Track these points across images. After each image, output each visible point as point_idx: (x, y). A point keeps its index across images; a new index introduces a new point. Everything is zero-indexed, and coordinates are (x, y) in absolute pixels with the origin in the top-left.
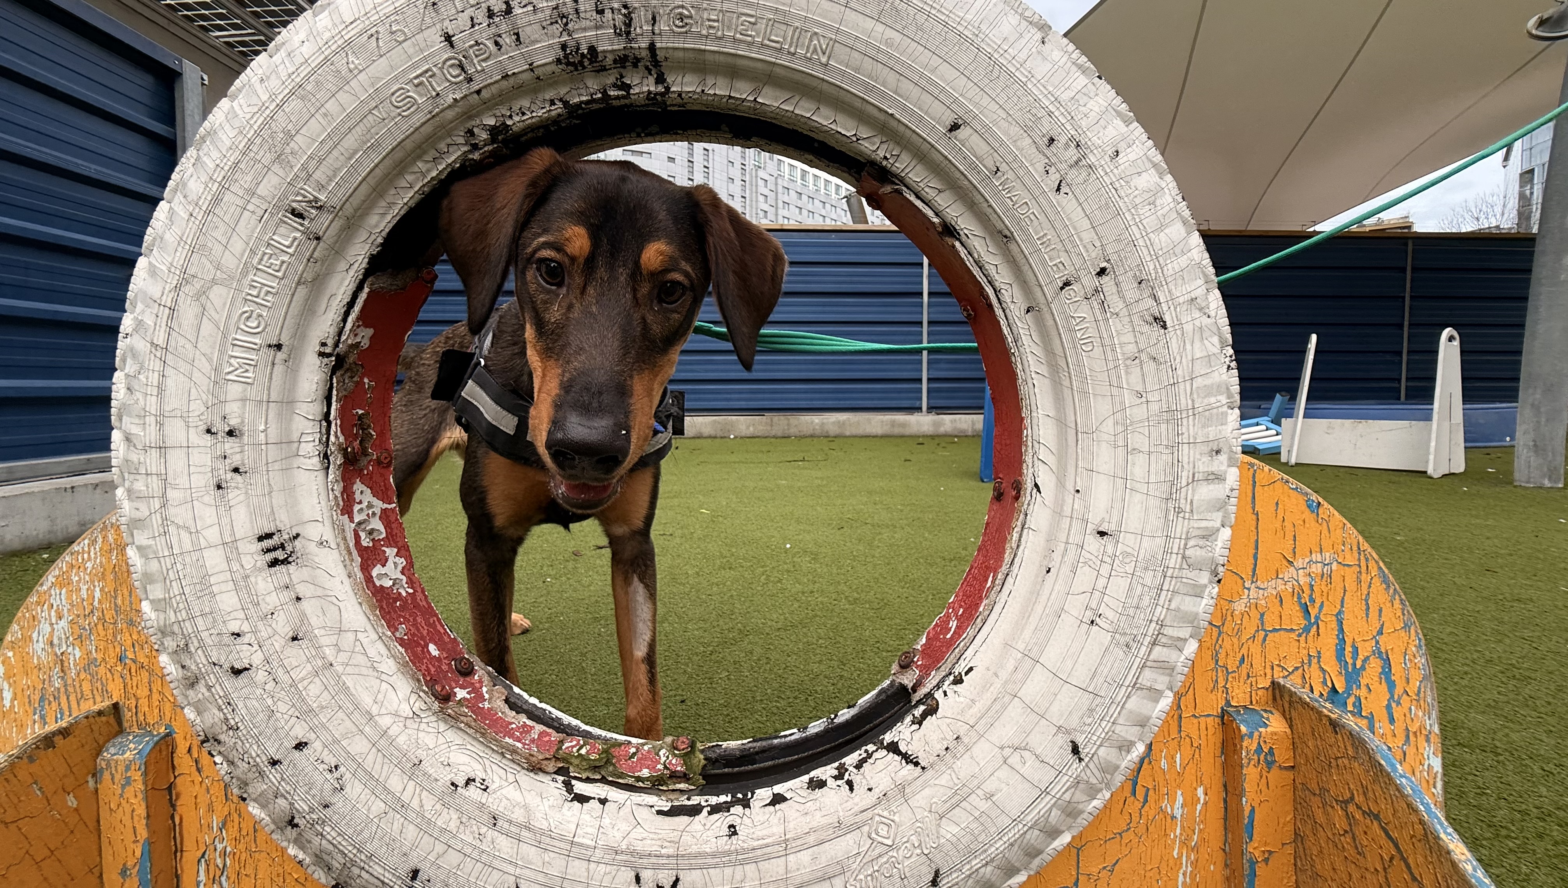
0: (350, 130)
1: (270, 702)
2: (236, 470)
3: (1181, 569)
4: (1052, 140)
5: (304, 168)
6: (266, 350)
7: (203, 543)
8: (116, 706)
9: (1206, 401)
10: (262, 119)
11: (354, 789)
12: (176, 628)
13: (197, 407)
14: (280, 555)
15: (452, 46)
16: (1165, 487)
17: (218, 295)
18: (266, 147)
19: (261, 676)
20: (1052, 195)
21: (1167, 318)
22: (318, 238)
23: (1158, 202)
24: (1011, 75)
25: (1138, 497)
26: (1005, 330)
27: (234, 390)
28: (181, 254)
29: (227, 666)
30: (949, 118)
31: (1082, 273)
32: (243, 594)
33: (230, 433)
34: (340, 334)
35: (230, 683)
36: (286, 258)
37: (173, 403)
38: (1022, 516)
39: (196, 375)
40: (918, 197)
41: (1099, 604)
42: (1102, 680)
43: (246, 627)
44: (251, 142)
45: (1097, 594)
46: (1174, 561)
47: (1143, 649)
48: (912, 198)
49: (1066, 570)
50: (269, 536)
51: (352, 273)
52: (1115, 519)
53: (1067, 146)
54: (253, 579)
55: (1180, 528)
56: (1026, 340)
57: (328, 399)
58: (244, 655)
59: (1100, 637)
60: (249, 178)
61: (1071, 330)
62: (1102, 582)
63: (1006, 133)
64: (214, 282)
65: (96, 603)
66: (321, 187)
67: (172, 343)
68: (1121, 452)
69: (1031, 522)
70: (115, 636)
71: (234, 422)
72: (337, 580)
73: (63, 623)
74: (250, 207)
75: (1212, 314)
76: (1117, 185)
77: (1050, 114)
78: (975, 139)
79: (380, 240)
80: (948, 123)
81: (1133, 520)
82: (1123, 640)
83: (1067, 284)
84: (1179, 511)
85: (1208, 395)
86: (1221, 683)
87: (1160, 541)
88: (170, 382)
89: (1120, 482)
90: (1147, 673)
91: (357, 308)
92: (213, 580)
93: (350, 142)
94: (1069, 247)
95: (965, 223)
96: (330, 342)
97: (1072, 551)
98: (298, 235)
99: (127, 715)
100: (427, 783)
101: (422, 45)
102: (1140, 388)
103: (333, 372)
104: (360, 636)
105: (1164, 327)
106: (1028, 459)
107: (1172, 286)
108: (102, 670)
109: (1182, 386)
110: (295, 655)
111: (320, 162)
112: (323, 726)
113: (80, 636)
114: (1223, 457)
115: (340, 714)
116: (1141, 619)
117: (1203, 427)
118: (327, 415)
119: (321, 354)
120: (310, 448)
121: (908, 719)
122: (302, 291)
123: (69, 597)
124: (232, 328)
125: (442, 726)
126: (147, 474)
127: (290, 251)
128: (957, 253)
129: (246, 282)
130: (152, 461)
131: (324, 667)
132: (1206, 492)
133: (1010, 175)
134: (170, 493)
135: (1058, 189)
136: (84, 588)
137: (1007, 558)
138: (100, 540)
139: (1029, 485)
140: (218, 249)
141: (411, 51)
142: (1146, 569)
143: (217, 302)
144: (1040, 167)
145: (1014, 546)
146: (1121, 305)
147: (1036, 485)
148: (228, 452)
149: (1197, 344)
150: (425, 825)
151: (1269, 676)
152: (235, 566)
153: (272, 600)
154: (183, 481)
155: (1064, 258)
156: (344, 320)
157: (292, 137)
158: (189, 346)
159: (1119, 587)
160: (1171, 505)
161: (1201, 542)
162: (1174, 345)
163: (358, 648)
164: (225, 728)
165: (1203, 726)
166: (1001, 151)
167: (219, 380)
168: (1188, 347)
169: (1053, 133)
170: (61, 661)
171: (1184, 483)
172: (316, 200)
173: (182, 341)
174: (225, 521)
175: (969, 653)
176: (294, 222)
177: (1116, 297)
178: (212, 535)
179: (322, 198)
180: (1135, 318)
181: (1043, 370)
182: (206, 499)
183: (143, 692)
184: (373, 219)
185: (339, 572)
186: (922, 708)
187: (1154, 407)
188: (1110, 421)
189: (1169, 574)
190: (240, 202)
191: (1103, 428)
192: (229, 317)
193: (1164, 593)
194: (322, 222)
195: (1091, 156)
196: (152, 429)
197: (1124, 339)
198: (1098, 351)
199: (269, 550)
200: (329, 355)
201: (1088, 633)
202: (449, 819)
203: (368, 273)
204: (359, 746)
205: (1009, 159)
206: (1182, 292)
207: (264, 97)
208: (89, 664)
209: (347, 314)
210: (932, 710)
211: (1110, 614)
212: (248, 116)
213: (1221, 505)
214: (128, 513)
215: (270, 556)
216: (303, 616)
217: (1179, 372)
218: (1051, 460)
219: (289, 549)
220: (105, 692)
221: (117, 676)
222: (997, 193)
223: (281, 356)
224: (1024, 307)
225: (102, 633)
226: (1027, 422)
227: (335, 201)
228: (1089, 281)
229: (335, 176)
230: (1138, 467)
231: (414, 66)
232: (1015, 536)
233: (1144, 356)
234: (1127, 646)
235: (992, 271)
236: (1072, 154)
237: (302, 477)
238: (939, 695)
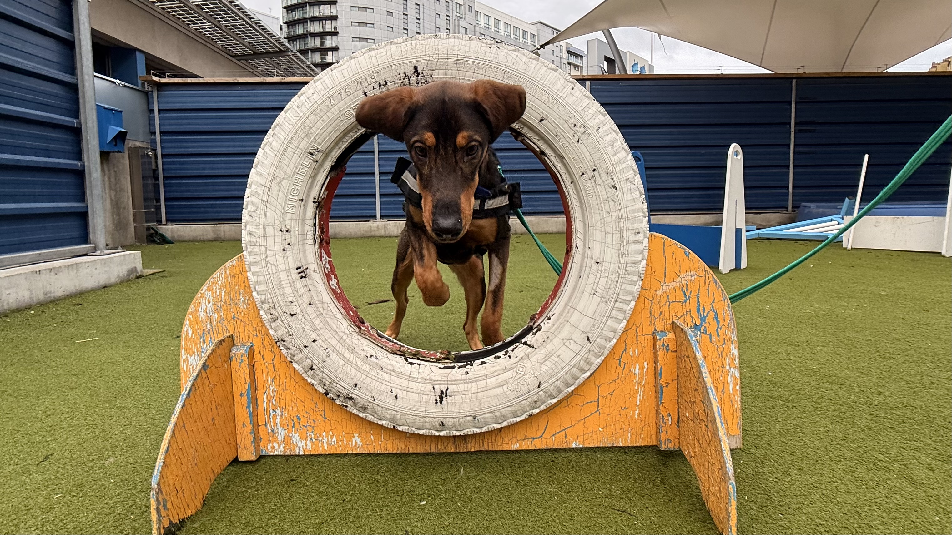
0: (331, 125)
1: (303, 325)
2: (289, 244)
3: (625, 274)
4: (575, 125)
5: (315, 138)
6: (298, 201)
7: (279, 270)
8: (231, 335)
9: (633, 215)
10: (301, 122)
11: (333, 356)
13: (277, 222)
14: (303, 274)
16: (618, 245)
17: (285, 183)
18: (302, 132)
19: (300, 317)
20: (576, 144)
21: (617, 186)
22: (317, 161)
24: (561, 103)
25: (609, 249)
26: (565, 189)
27: (289, 216)
28: (273, 169)
29: (288, 313)
30: (539, 117)
31: (587, 170)
32: (293, 288)
33: (287, 231)
34: (319, 195)
35: (290, 319)
36: (307, 169)
37: (269, 221)
38: (572, 258)
39: (277, 211)
40: (531, 141)
41: (596, 288)
42: (598, 314)
43: (294, 299)
44: (297, 130)
45: (596, 284)
46: (622, 272)
48: (529, 142)
49: (585, 276)
50: (300, 268)
51: (325, 172)
52: (602, 257)
53: (580, 127)
54: (295, 283)
55: (624, 260)
56: (571, 193)
57: (315, 218)
58: (295, 309)
59: (597, 299)
60: (296, 142)
61: (585, 190)
62: (597, 280)
63: (559, 123)
64: (284, 178)
65: (223, 297)
66: (319, 144)
67: (269, 200)
68: (603, 233)
69: (575, 259)
70: (230, 309)
71: (288, 227)
72: (321, 284)
73: (210, 304)
74: (296, 152)
75: (636, 184)
76: (598, 140)
77: (574, 116)
78: (549, 124)
79: (335, 160)
80: (539, 119)
81: (608, 258)
82: (605, 300)
83: (583, 174)
84: (623, 254)
85: (634, 213)
87: (617, 265)
88: (268, 214)
89: (603, 244)
90: (614, 312)
91: (325, 185)
92: (283, 283)
93: (330, 129)
94: (582, 161)
95: (548, 151)
96: (316, 198)
97: (588, 269)
98: (311, 161)
99: (236, 339)
100: (357, 356)
101: (356, 96)
102: (609, 211)
103: (317, 208)
105: (616, 189)
106: (574, 237)
107: (619, 175)
108: (226, 322)
109: (623, 210)
110: (310, 310)
111: (321, 135)
112: (322, 334)
113: (217, 310)
114: (642, 235)
115: (327, 331)
116: (610, 292)
117: (632, 224)
118: (315, 224)
119: (314, 202)
120: (310, 236)
121: (532, 333)
122: (310, 180)
124: (289, 194)
125: (360, 337)
126: (260, 246)
127: (308, 166)
128: (546, 161)
129: (294, 178)
130: (261, 242)
131: (320, 315)
132: (634, 247)
133: (561, 137)
134: (268, 253)
135: (578, 142)
136: (218, 291)
137: (567, 273)
139: (574, 246)
140: (285, 167)
141: (352, 98)
142: (612, 275)
143: (284, 185)
144: (572, 134)
145: (569, 269)
146: (601, 181)
147: (577, 247)
148: (287, 238)
149: (629, 195)
150: (358, 369)
151: (672, 320)
152: (290, 278)
154: (272, 248)
155: (581, 165)
156: (321, 190)
157: (311, 128)
158: (275, 201)
159: (603, 281)
160: (620, 252)
161: (633, 265)
162: (620, 196)
163: (329, 309)
165: (646, 339)
166: (558, 128)
167: (284, 212)
168: (625, 195)
169: (575, 123)
170: (210, 319)
171: (625, 244)
172: (318, 149)
173: (273, 199)
174: (286, 262)
175: (553, 308)
176: (310, 156)
177: (599, 179)
178: (282, 267)
179: (320, 148)
180: (606, 186)
181: (578, 204)
182: (280, 254)
183: (242, 330)
184: (333, 153)
185: (321, 281)
186: (536, 329)
187: (614, 217)
188: (599, 223)
189: (620, 276)
190: (294, 151)
191: (597, 225)
192: (288, 190)
193: (619, 283)
194: (318, 156)
195: (589, 130)
196: (262, 230)
197: (603, 194)
198: (594, 197)
199: (300, 273)
200: (316, 202)
201: (592, 298)
202: (366, 367)
203: (330, 172)
204: (334, 342)
205: (561, 131)
206: (622, 177)
207: (301, 114)
208: (221, 320)
209: (322, 187)
210: (539, 330)
211: (601, 291)
212: (296, 121)
213: (641, 252)
215: (300, 275)
216: (312, 296)
217: (622, 205)
218: (581, 237)
219: (306, 272)
220: (227, 330)
221: (232, 324)
222: (557, 142)
223: (303, 203)
224: (570, 181)
225: (226, 308)
226: (573, 223)
227: (324, 148)
228: (591, 173)
229: (324, 140)
230: (609, 238)
231: (353, 103)
232: (570, 265)
233: (609, 199)
234: (606, 302)
235: (558, 168)
236: (582, 130)
237: (308, 247)
238: (542, 324)
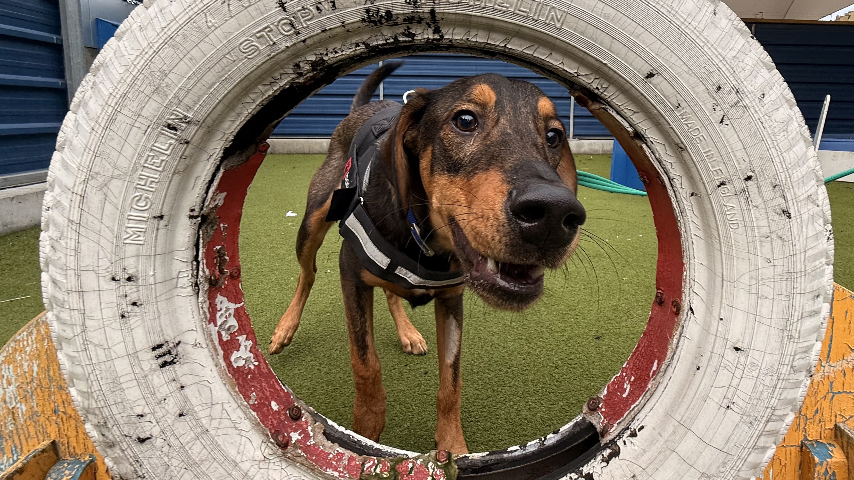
0: (210, 69)
1: (166, 459)
2: (134, 304)
3: (790, 374)
4: (719, 88)
5: (176, 96)
6: (152, 221)
7: (114, 356)
8: (54, 443)
9: (813, 265)
10: (143, 61)
12: (97, 412)
13: (104, 263)
14: (168, 358)
15: (285, 10)
16: (783, 323)
17: (116, 186)
18: (147, 82)
19: (159, 442)
20: (717, 126)
21: (792, 211)
22: (187, 143)
23: (789, 130)
24: (693, 41)
25: (763, 328)
26: (675, 205)
27: (131, 250)
28: (87, 158)
29: (134, 437)
30: (647, 69)
31: (734, 178)
32: (144, 387)
33: (129, 279)
34: (204, 202)
35: (137, 448)
36: (164, 158)
37: (86, 261)
38: (680, 328)
39: (103, 241)
40: (618, 113)
41: (733, 396)
42: (733, 444)
43: (147, 410)
44: (135, 78)
45: (732, 389)
46: (785, 370)
47: (762, 424)
48: (614, 114)
49: (710, 370)
50: (160, 346)
51: (211, 161)
52: (746, 341)
53: (730, 93)
54: (150, 377)
55: (791, 348)
56: (689, 213)
57: (197, 246)
58: (146, 428)
59: (733, 417)
60: (135, 104)
61: (723, 214)
62: (735, 381)
63: (688, 82)
64: (112, 177)
65: (35, 374)
66: (189, 108)
67: (84, 220)
68: (753, 297)
69: (687, 332)
70: (49, 396)
71: (131, 271)
72: (208, 370)
73: (12, 388)
74: (137, 124)
75: (820, 203)
76: (763, 120)
77: (719, 69)
78: (665, 84)
79: (231, 138)
80: (646, 73)
81: (759, 343)
82: (748, 420)
83: (723, 184)
84: (791, 337)
85: (815, 260)
86: (802, 425)
87: (777, 357)
88: (83, 247)
89: (752, 316)
90: (762, 438)
91: (216, 183)
92: (122, 380)
93: (210, 77)
94: (726, 160)
95: (652, 135)
96: (197, 208)
97: (716, 359)
98: (173, 141)
99: (62, 449)
101: (263, 9)
102: (770, 256)
103: (200, 227)
104: (226, 406)
105: (789, 217)
106: (686, 291)
107: (796, 189)
108: (42, 419)
109: (798, 256)
110: (182, 426)
111: (188, 92)
112: (204, 473)
113: (25, 396)
114: (821, 299)
115: (215, 464)
116: (761, 407)
117: (811, 282)
118: (196, 257)
119: (191, 217)
120: (185, 281)
121: (599, 458)
122: (177, 178)
123: (15, 371)
124: (128, 208)
125: (284, 465)
126: (71, 310)
127: (168, 152)
128: (644, 152)
129: (136, 176)
130: (74, 300)
131: (203, 433)
132: (809, 323)
133: (688, 110)
134: (88, 323)
135: (722, 122)
136: (26, 365)
137: (669, 354)
138: (35, 332)
139: (686, 308)
140: (114, 154)
141: (254, 14)
142: (766, 374)
143: (116, 191)
144: (710, 106)
145: (674, 347)
146: (760, 201)
147: (691, 309)
148: (128, 292)
149: (810, 227)
151: (833, 422)
152: (137, 370)
153: (164, 390)
154: (97, 314)
155: (722, 167)
156: (207, 193)
157: (166, 75)
158: (96, 222)
159: (747, 385)
160: (786, 334)
161: (803, 356)
162: (795, 229)
163: (225, 415)
164: (135, 476)
165: (788, 452)
166: (683, 93)
167: (120, 244)
168: (804, 230)
169: (720, 83)
170: (13, 412)
171: (796, 320)
172: (186, 117)
173: (91, 219)
174: (129, 339)
175: (641, 416)
176: (170, 133)
177: (757, 196)
178: (120, 349)
179: (190, 115)
180: (770, 210)
181: (700, 234)
182: (114, 325)
183: (72, 433)
184: (226, 125)
185: (209, 363)
186: (608, 451)
187: (779, 270)
188: (747, 277)
189: (781, 378)
190: (130, 121)
191: (742, 280)
192: (124, 200)
193: (777, 390)
194: (190, 132)
195: (746, 99)
196: (73, 278)
197: (761, 223)
198: (741, 229)
199: (160, 356)
200: (196, 217)
201: (725, 414)
203: (223, 159)
205: (688, 99)
206: (802, 192)
207: (145, 44)
208: (33, 415)
209: (208, 188)
210: (616, 453)
211: (741, 403)
212: (133, 58)
213: (817, 329)
214: (57, 330)
215: (161, 360)
216: (186, 399)
217: (797, 247)
218: (702, 293)
219: (174, 353)
220: (46, 434)
221: (53, 423)
222: (677, 120)
223: (163, 223)
224: (689, 192)
225: (41, 395)
226: (686, 266)
227: (200, 117)
228: (739, 184)
229: (199, 100)
230: (765, 308)
231: (257, 24)
232: (675, 341)
233: (774, 236)
234: (751, 423)
235: (668, 167)
236: (733, 98)
237: (180, 301)
238: (620, 443)
